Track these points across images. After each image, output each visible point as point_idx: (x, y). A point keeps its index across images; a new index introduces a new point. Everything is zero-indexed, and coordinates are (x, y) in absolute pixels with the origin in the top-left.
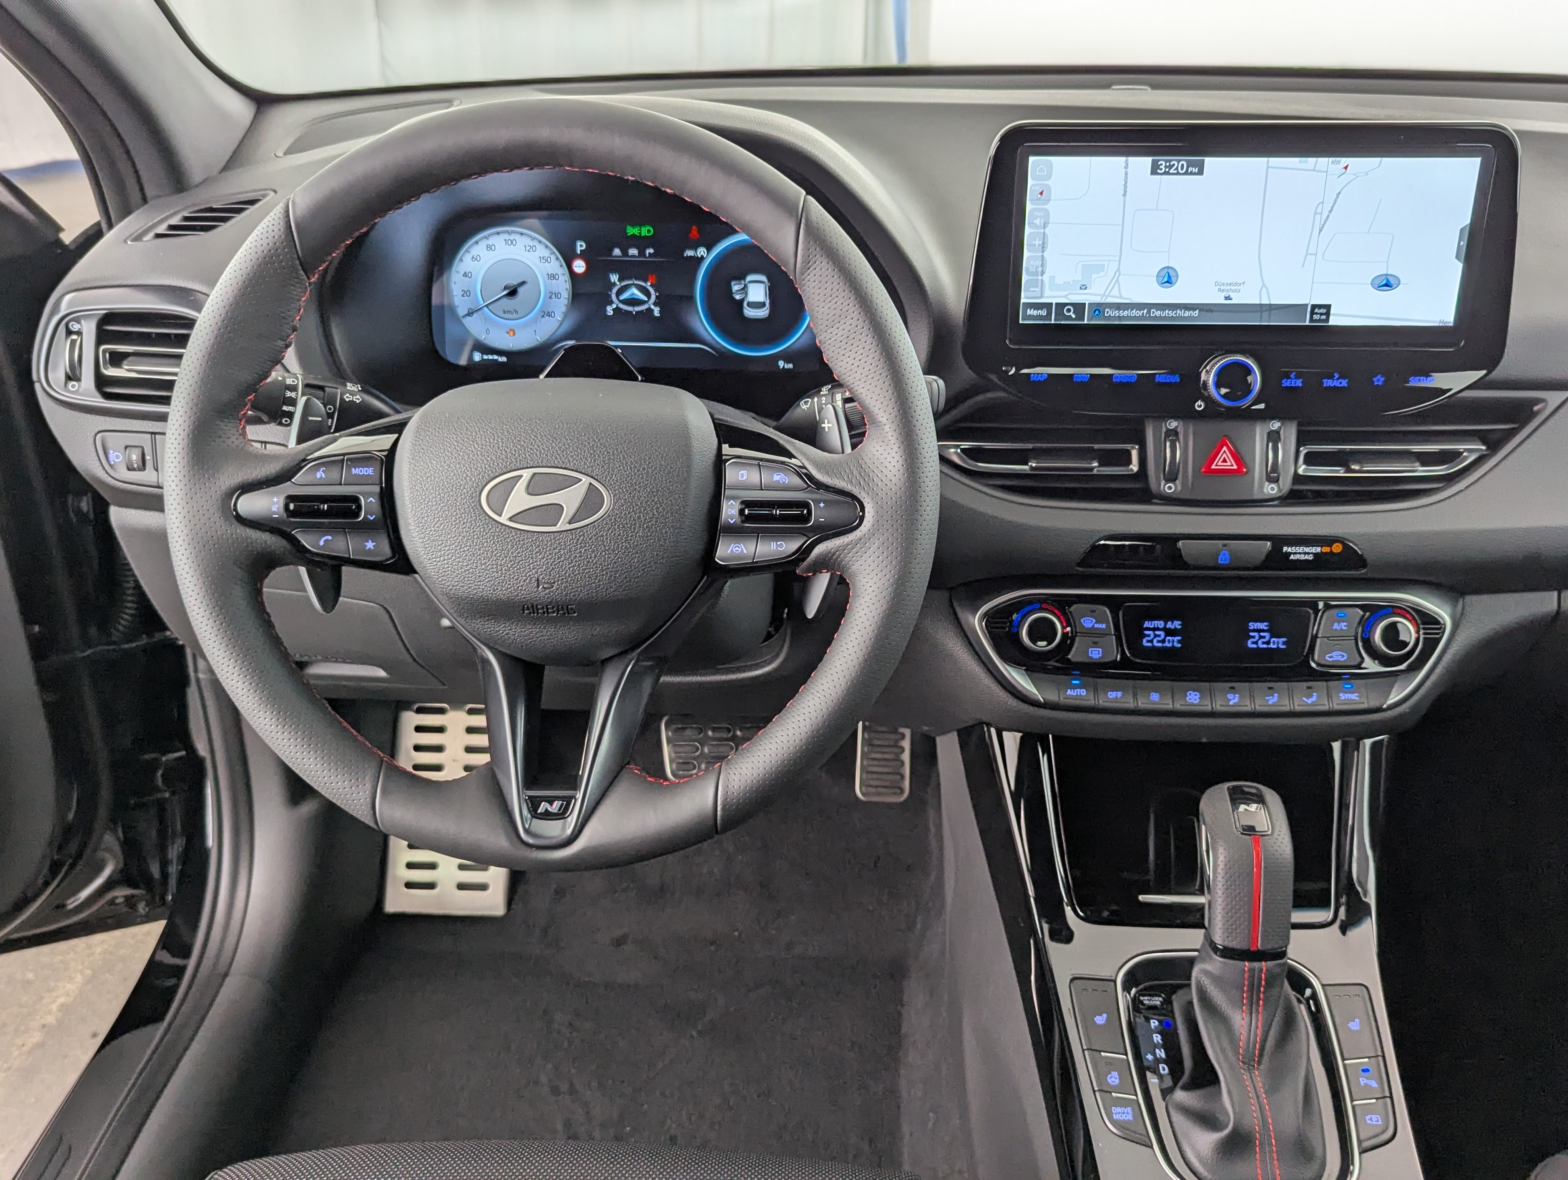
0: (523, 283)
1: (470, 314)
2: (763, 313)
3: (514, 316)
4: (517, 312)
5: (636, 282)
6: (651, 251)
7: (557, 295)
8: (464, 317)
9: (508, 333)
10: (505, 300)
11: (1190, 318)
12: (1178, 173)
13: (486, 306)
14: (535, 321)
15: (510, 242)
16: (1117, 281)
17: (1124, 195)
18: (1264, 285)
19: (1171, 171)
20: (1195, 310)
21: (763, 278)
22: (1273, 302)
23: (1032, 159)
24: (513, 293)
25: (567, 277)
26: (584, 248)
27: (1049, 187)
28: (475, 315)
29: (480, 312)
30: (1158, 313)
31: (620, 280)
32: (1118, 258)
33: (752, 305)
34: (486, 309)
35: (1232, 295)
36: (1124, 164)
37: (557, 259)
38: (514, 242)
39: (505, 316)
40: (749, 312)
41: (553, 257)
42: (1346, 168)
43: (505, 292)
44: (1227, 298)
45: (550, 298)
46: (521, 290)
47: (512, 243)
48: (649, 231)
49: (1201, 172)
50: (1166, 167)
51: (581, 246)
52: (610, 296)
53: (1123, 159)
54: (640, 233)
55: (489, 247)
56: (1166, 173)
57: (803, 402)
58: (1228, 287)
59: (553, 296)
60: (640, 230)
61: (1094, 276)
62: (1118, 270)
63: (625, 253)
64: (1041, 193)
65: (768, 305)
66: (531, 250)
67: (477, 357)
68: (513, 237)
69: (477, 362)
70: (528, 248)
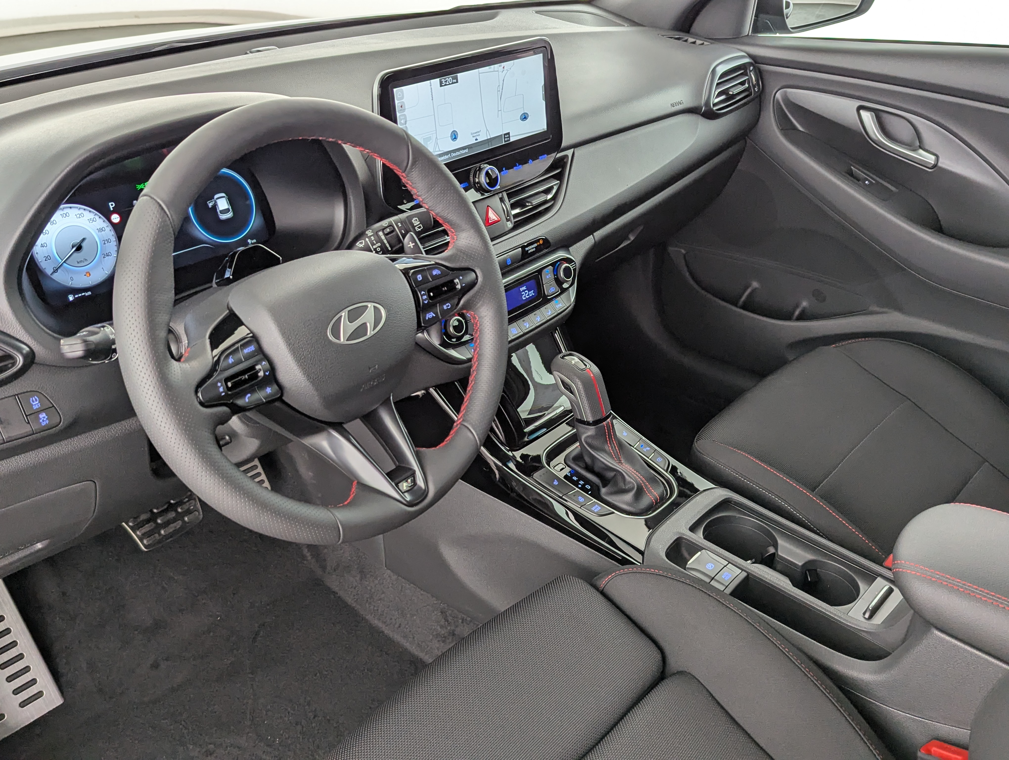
0: (84, 239)
1: (55, 271)
2: (230, 215)
3: (86, 263)
4: (86, 260)
7: (108, 241)
8: (51, 275)
9: (85, 275)
10: (76, 255)
11: (466, 153)
12: (450, 84)
13: (64, 262)
14: (100, 261)
15: (64, 215)
16: (437, 143)
17: (432, 100)
18: (487, 130)
19: (447, 83)
20: (466, 149)
21: (223, 195)
22: (491, 137)
23: (395, 90)
24: (79, 248)
25: (110, 227)
26: (114, 205)
27: (403, 102)
28: (59, 271)
29: (62, 268)
30: (454, 154)
32: (435, 132)
33: (223, 212)
34: (65, 264)
35: (478, 137)
36: (430, 84)
37: (100, 217)
38: (67, 214)
39: (79, 265)
40: (223, 217)
41: (97, 217)
42: (504, 68)
43: (74, 249)
44: (476, 140)
45: (104, 244)
46: (84, 245)
47: (66, 215)
49: (457, 82)
50: (445, 82)
51: (112, 205)
53: (429, 82)
55: (52, 222)
56: (446, 85)
57: (358, 243)
58: (476, 134)
59: (106, 242)
61: (428, 143)
62: (437, 138)
64: (401, 107)
65: (231, 210)
66: (80, 216)
67: (71, 298)
68: (65, 211)
69: (72, 301)
70: (78, 216)
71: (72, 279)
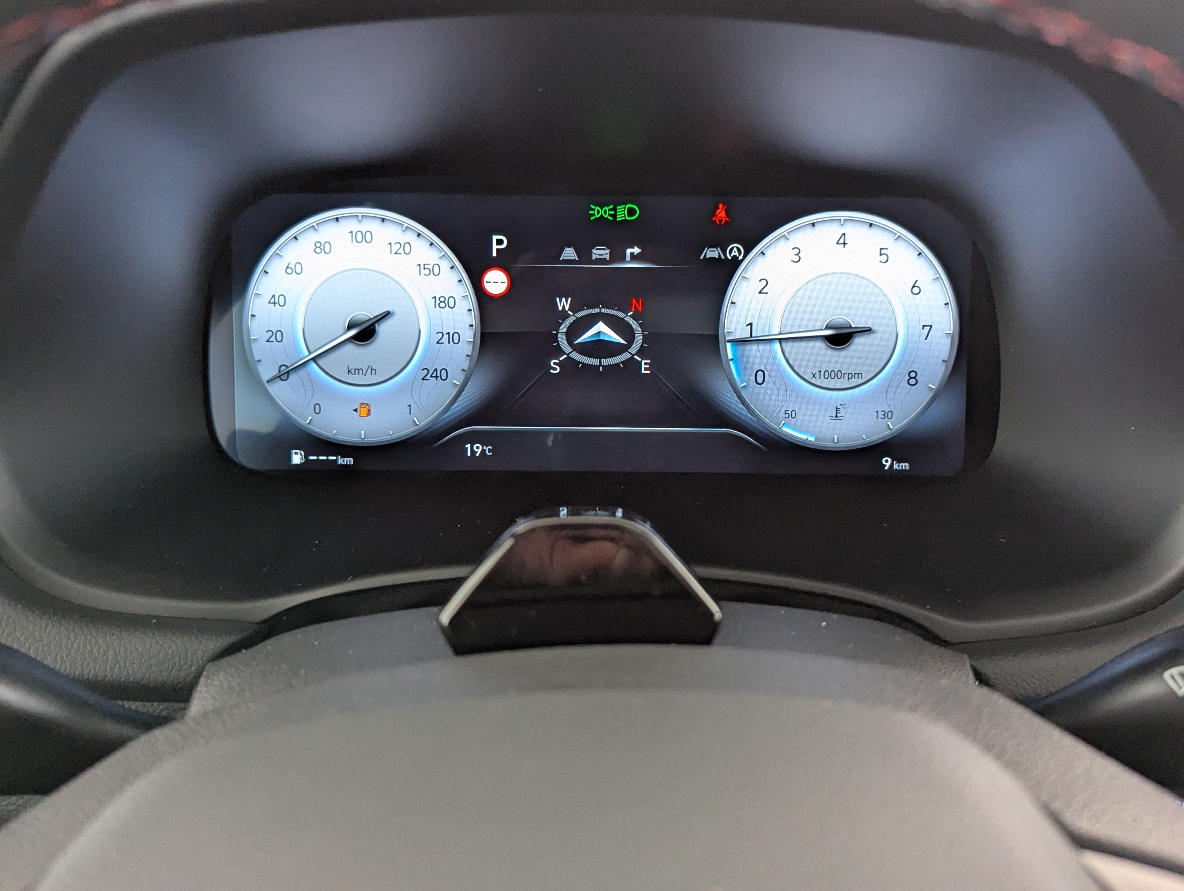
0: (386, 315)
1: (282, 375)
3: (369, 378)
4: (373, 371)
5: (605, 311)
6: (636, 250)
7: (453, 337)
8: (268, 382)
9: (356, 410)
10: (350, 348)
13: (314, 359)
14: (409, 386)
15: (359, 236)
24: (366, 334)
25: (472, 303)
26: (504, 246)
28: (293, 377)
29: (302, 372)
31: (574, 308)
34: (313, 365)
37: (453, 267)
38: (368, 236)
39: (351, 378)
41: (445, 265)
43: (353, 333)
45: (439, 343)
46: (382, 329)
47: (364, 237)
48: (631, 212)
51: (498, 243)
52: (555, 338)
54: (614, 216)
55: (319, 248)
59: (445, 339)
60: (615, 209)
63: (584, 254)
66: (401, 251)
67: (297, 458)
68: (367, 226)
69: (296, 465)
70: (395, 247)
71: (317, 409)
